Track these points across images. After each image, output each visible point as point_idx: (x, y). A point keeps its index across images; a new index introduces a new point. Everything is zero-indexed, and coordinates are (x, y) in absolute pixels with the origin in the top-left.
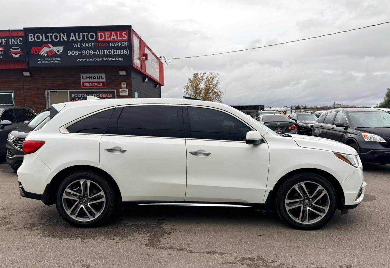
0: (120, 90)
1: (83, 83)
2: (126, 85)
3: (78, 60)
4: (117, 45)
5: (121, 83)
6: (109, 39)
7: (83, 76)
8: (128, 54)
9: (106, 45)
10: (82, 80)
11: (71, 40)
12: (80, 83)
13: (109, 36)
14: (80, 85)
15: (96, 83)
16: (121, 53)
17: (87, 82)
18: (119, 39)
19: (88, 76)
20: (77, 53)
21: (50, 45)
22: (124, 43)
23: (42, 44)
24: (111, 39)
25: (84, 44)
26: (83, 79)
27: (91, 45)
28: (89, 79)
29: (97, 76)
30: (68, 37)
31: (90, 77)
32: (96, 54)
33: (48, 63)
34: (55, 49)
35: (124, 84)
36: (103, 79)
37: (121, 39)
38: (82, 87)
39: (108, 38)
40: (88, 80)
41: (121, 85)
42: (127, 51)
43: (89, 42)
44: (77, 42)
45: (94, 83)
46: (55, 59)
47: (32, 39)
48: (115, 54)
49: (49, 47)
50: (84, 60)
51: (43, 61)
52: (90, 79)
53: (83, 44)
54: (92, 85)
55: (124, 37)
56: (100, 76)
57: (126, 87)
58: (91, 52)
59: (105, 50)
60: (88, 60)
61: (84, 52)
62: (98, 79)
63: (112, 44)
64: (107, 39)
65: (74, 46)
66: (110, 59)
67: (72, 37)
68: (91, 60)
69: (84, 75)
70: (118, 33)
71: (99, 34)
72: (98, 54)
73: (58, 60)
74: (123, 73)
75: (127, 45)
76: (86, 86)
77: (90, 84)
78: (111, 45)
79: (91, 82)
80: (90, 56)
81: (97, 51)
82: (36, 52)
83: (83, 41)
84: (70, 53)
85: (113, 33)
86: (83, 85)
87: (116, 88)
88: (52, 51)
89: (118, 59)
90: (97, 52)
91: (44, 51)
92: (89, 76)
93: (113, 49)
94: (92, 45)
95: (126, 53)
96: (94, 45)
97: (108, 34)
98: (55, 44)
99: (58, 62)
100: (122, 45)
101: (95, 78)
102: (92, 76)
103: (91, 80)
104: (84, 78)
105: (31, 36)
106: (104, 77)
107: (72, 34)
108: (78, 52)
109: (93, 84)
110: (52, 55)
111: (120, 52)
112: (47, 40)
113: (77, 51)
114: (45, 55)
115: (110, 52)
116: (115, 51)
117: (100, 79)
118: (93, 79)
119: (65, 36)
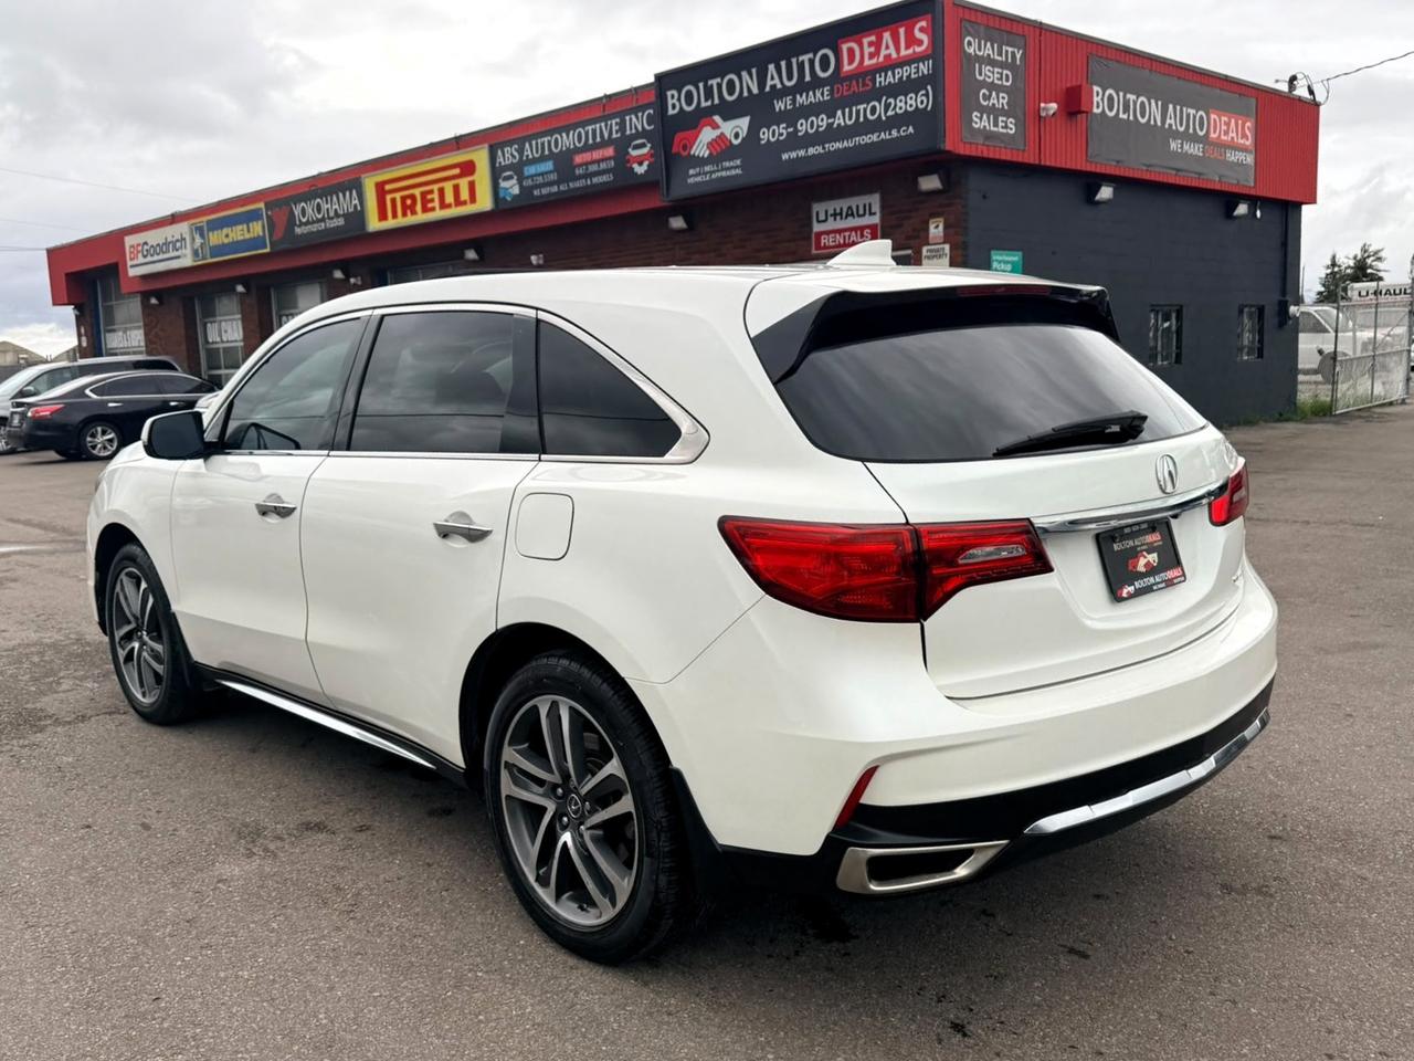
0: (925, 249)
1: (819, 235)
2: (945, 228)
3: (785, 156)
4: (897, 77)
5: (928, 223)
6: (874, 61)
7: (817, 214)
8: (929, 108)
9: (864, 85)
10: (817, 228)
11: (768, 89)
12: (810, 238)
13: (872, 49)
14: (810, 245)
15: (853, 233)
16: (909, 109)
17: (828, 233)
18: (903, 52)
19: (831, 212)
20: (782, 134)
21: (717, 119)
22: (918, 68)
23: (698, 119)
24: (881, 59)
25: (804, 95)
26: (819, 221)
27: (822, 94)
28: (835, 219)
29: (858, 207)
30: (762, 80)
31: (838, 211)
32: (835, 125)
33: (711, 181)
34: (728, 129)
35: (937, 227)
36: (874, 214)
37: (910, 51)
38: (814, 252)
39: (871, 56)
40: (831, 225)
41: (927, 230)
42: (927, 95)
43: (817, 83)
44: (785, 92)
45: (847, 234)
46: (727, 164)
47: (674, 107)
48: (890, 113)
49: (716, 126)
50: (802, 153)
51: (699, 174)
52: (838, 217)
53: (801, 96)
54: (842, 242)
55: (920, 43)
56: (865, 206)
57: (942, 234)
58: (822, 120)
59: (862, 103)
60: (812, 151)
61: (803, 127)
62: (859, 216)
63: (883, 79)
64: (867, 62)
65: (777, 110)
66: (874, 138)
67: (772, 78)
68: (820, 149)
69: (819, 208)
70: (902, 31)
71: (845, 47)
72: (839, 125)
73: (737, 167)
74: (930, 183)
75: (926, 72)
76: (825, 247)
77: (838, 236)
78: (880, 83)
79: (839, 231)
80: (816, 138)
81: (839, 113)
82: (685, 148)
83: (801, 87)
84: (765, 135)
85: (887, 36)
86: (818, 247)
87: (912, 242)
88: (722, 136)
89: (899, 132)
90: (840, 119)
91: (703, 141)
92: (835, 210)
93: (884, 98)
94: (826, 93)
95: (922, 102)
96: (831, 92)
97: (870, 44)
98: (729, 112)
99: (733, 172)
100: (913, 76)
101: (850, 214)
102: (841, 209)
103: (840, 224)
104: (822, 217)
105: (673, 97)
106: (876, 208)
107: (771, 67)
108: (786, 128)
109: (844, 237)
110: (722, 150)
111: (906, 103)
112: (709, 103)
113: (784, 125)
114: (706, 156)
115: (873, 110)
116: (890, 103)
117: (864, 215)
118: (846, 217)
119: (752, 79)
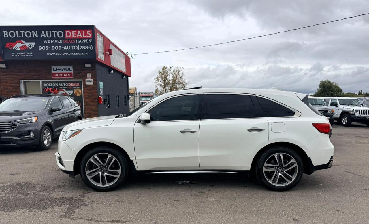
0: (86, 80)
1: (54, 74)
2: (92, 76)
3: (48, 54)
4: (82, 41)
5: (87, 74)
6: (76, 37)
7: (53, 68)
8: (92, 50)
9: (73, 41)
10: (53, 72)
11: (41, 37)
12: (51, 74)
13: (75, 34)
14: (51, 76)
15: (65, 74)
16: (86, 49)
17: (57, 73)
18: (84, 36)
19: (58, 68)
20: (47, 49)
21: (23, 41)
22: (88, 40)
23: (16, 40)
24: (78, 36)
25: (54, 40)
26: (53, 70)
27: (60, 41)
28: (59, 70)
29: (66, 68)
30: (39, 34)
31: (60, 69)
32: (64, 49)
33: (21, 57)
34: (27, 44)
35: (89, 75)
36: (71, 70)
37: (86, 36)
38: (52, 77)
39: (74, 35)
40: (58, 71)
41: (87, 76)
42: (91, 47)
43: (57, 38)
44: (47, 39)
45: (63, 74)
46: (27, 53)
47: (6, 35)
48: (80, 49)
49: (22, 43)
50: (54, 54)
51: (17, 54)
52: (60, 70)
53: (53, 41)
55: (89, 35)
56: (68, 68)
57: (91, 77)
58: (60, 47)
59: (72, 45)
60: (57, 54)
61: (53, 48)
62: (66, 70)
63: (78, 41)
64: (73, 36)
65: (45, 42)
66: (77, 54)
67: (43, 34)
68: (60, 54)
69: (54, 67)
70: (83, 32)
71: (67, 32)
72: (65, 49)
73: (31, 54)
74: (88, 65)
75: (91, 42)
76: (56, 77)
77: (60, 74)
78: (77, 42)
79: (61, 73)
80: (58, 51)
81: (65, 46)
82: (10, 47)
83: (52, 38)
84: (41, 48)
85: (79, 32)
86: (54, 76)
87: (83, 78)
88: (25, 46)
89: (83, 53)
90: (65, 48)
91: (18, 46)
92: (59, 68)
93: (79, 45)
94: (61, 41)
95: (90, 48)
96: (62, 41)
97: (74, 33)
98: (27, 40)
99: (30, 55)
100: (87, 42)
101: (64, 69)
102: (61, 68)
103: (60, 72)
104: (55, 69)
105: (6, 33)
106: (72, 69)
107: (43, 32)
108: (48, 47)
109: (62, 75)
110: (24, 50)
111: (85, 47)
112: (20, 37)
113: (47, 47)
114: (19, 50)
115: (76, 48)
116: (81, 47)
117: (68, 70)
118: (62, 70)
119: (36, 34)
